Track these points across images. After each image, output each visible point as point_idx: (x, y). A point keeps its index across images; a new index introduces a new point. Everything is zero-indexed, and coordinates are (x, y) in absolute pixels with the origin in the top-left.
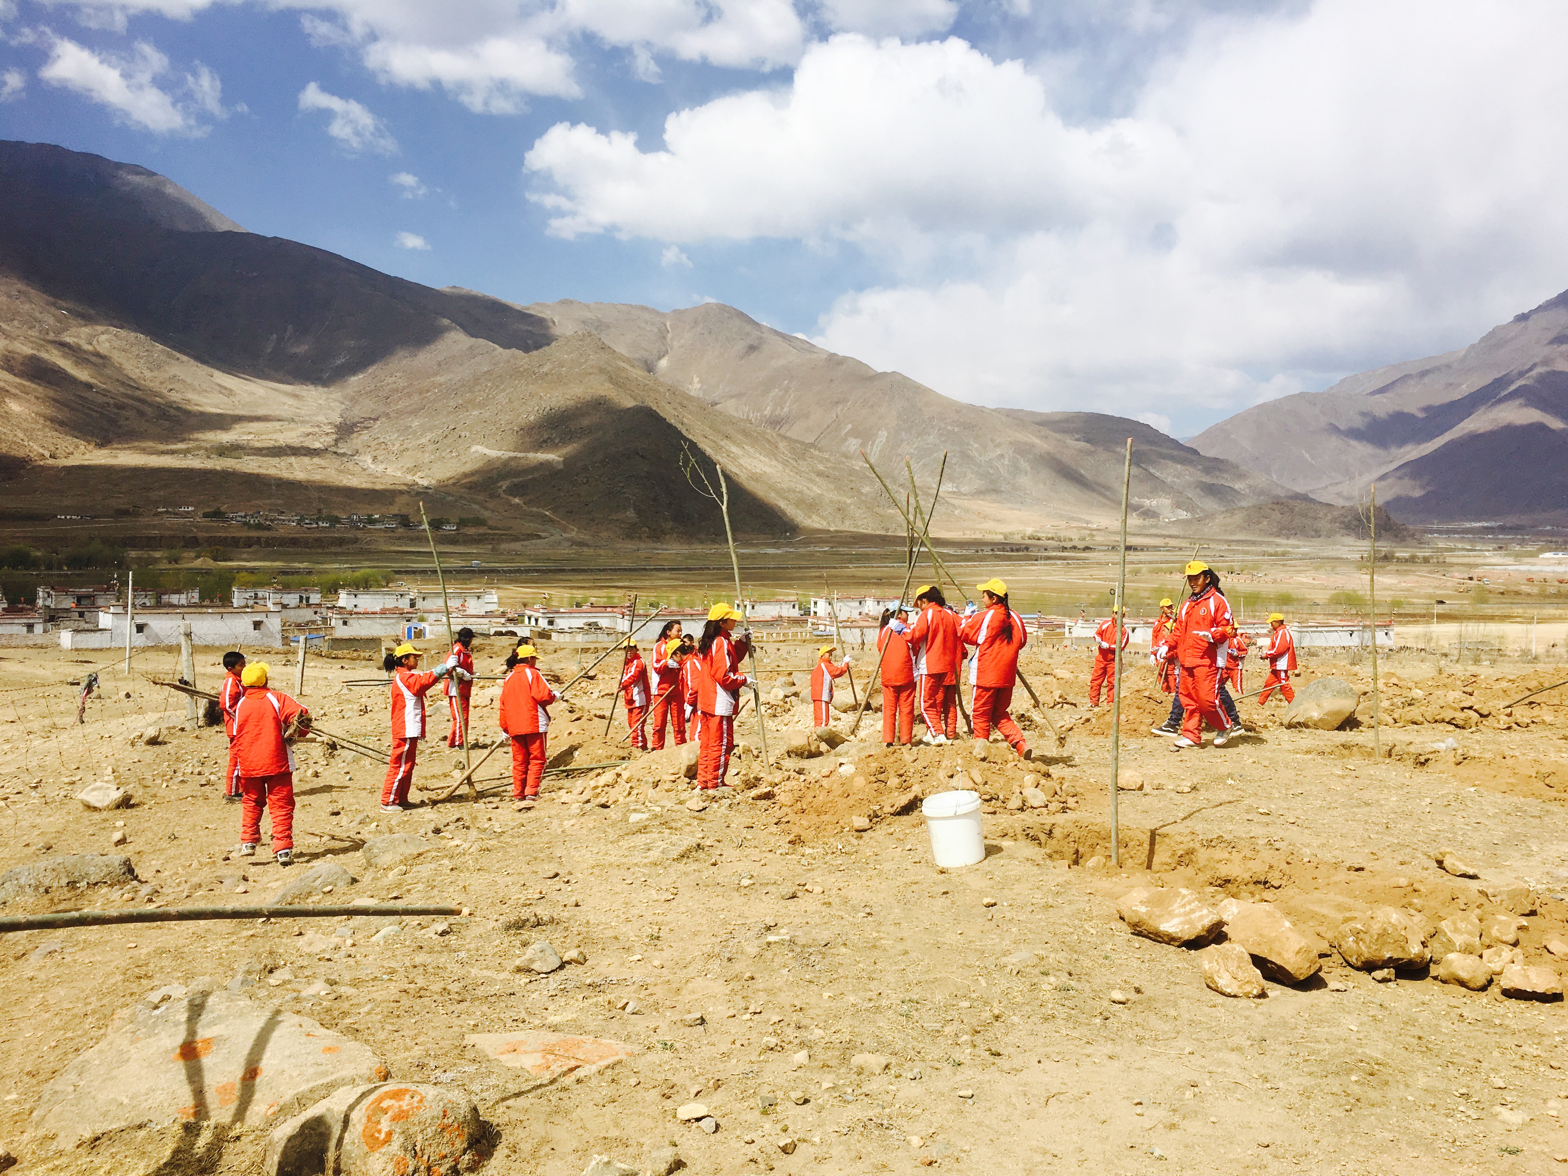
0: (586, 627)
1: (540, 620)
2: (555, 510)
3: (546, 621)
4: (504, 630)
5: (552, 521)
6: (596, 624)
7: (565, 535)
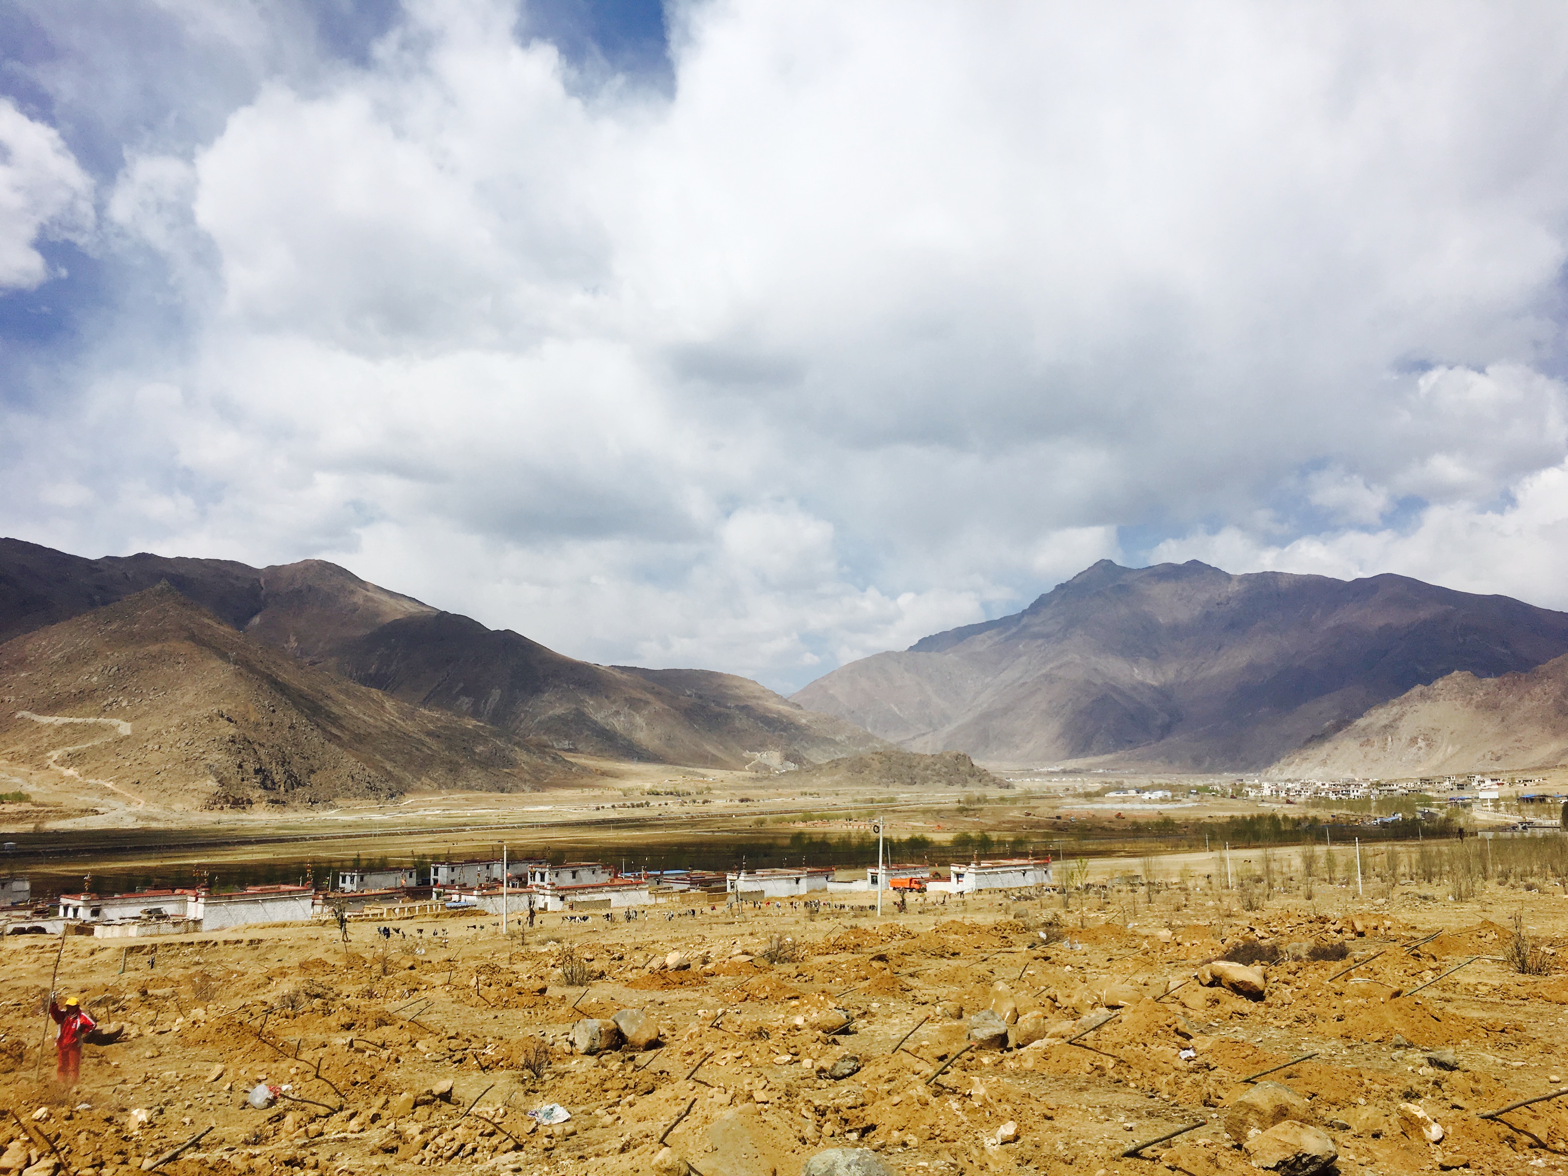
0: (145, 916)
1: (81, 910)
2: (117, 781)
3: (89, 912)
4: (27, 926)
5: (114, 794)
6: (158, 911)
7: (128, 809)
